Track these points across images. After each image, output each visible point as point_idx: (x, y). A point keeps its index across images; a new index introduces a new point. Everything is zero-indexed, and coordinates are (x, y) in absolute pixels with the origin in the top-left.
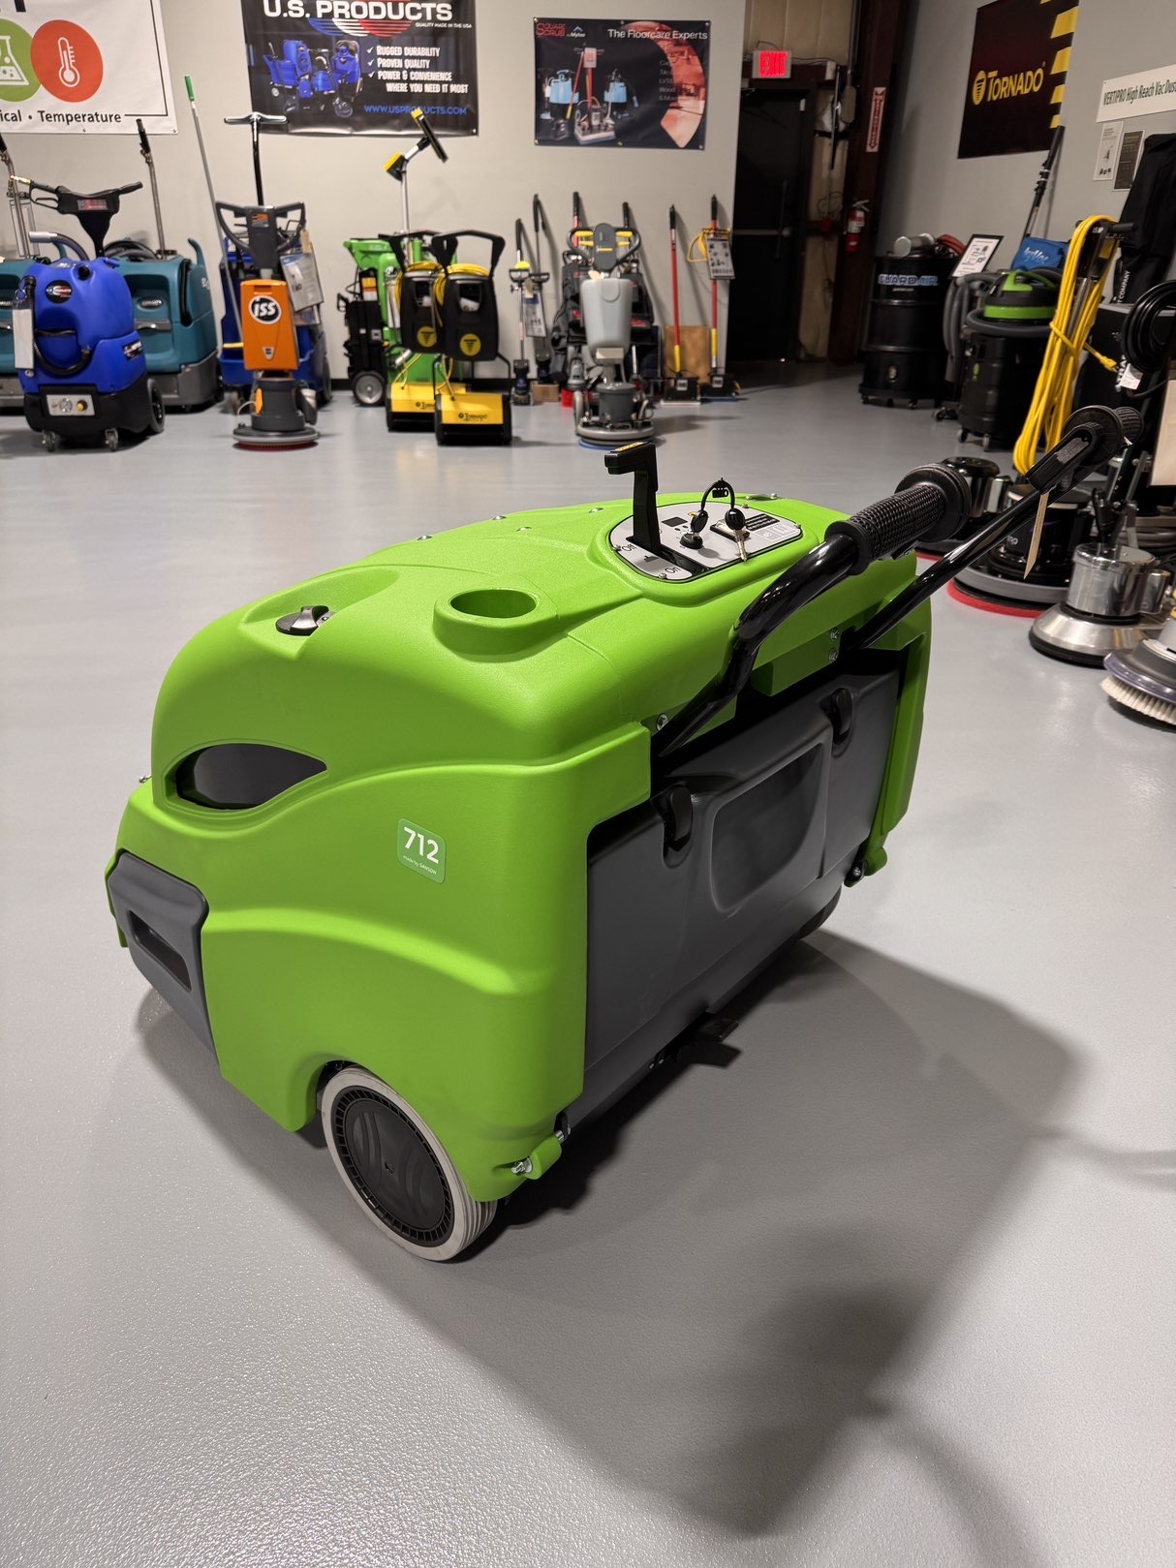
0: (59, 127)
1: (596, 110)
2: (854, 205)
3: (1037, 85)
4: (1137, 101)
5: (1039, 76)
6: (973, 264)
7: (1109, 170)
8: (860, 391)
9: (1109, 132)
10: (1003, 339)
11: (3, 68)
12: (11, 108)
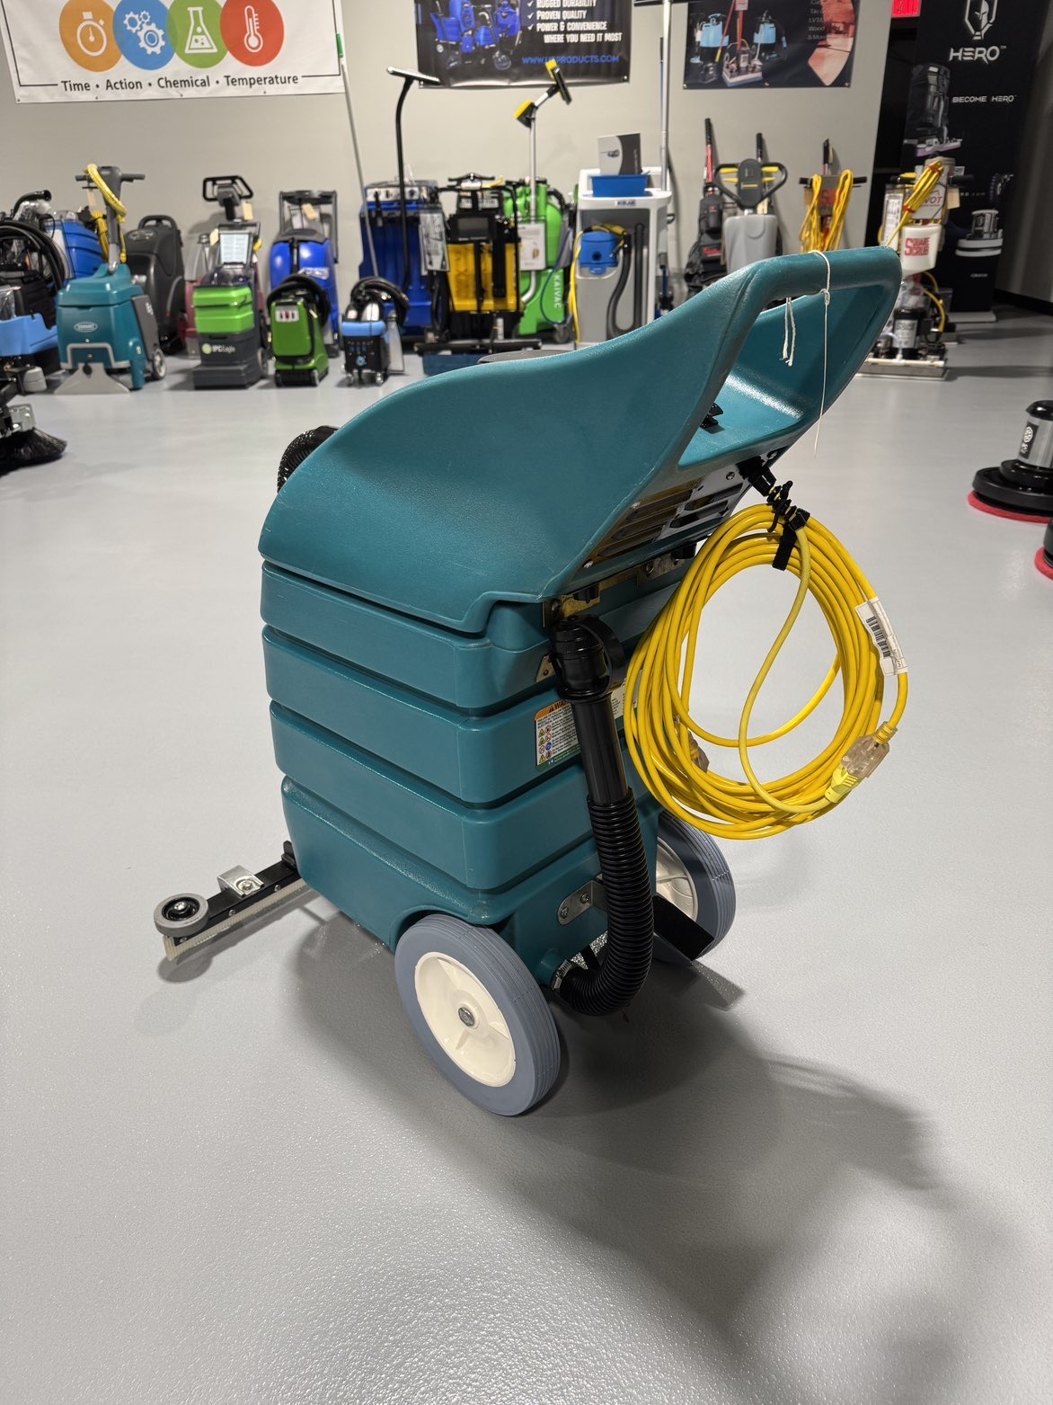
0: (243, 90)
1: (744, 52)
11: (195, 37)
12: (201, 74)
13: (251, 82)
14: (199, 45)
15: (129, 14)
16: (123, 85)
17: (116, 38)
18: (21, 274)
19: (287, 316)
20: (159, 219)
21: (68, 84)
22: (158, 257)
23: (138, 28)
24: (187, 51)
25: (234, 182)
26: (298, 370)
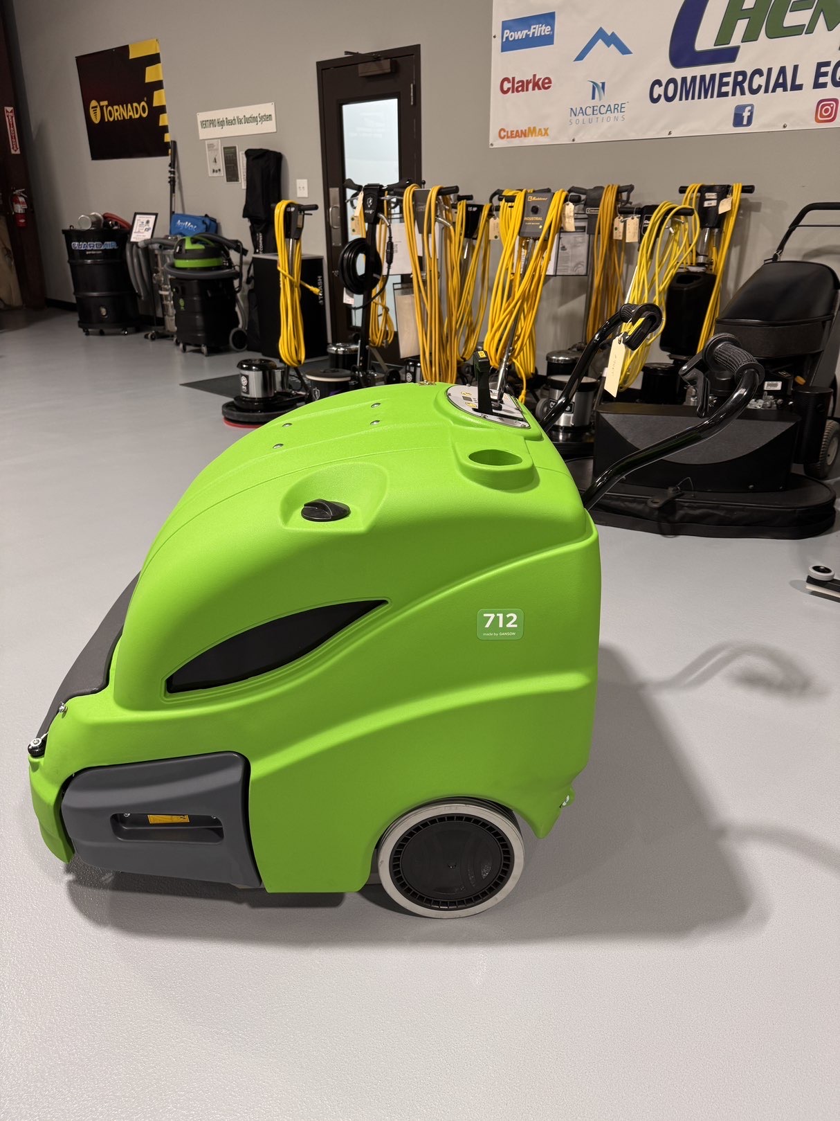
2: (14, 193)
3: (144, 112)
4: (225, 127)
5: (143, 106)
6: (143, 233)
7: (220, 170)
8: (80, 326)
9: (211, 146)
10: (196, 281)
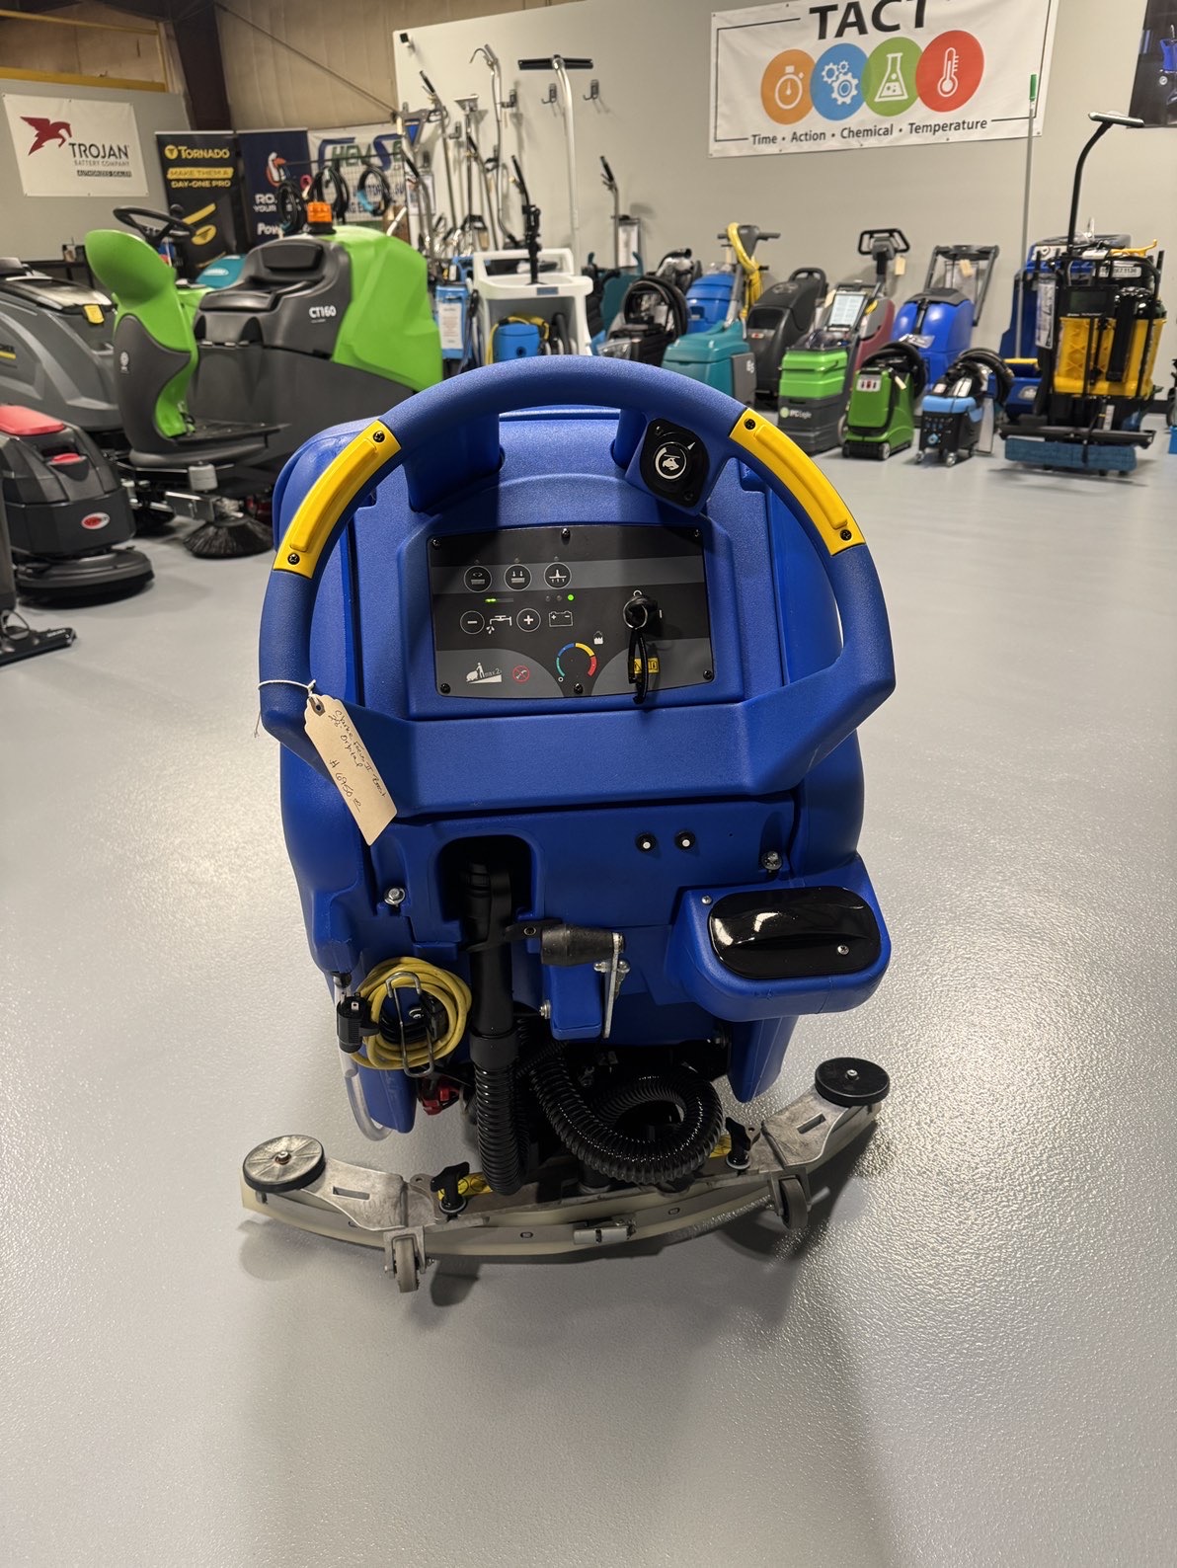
0: (926, 138)
11: (887, 85)
12: (885, 123)
13: (935, 129)
14: (890, 93)
15: (828, 64)
16: (808, 137)
17: (811, 90)
18: (643, 327)
19: (869, 386)
20: (810, 272)
21: (757, 138)
22: (792, 311)
23: (834, 78)
24: (877, 100)
25: (891, 235)
26: (867, 442)
